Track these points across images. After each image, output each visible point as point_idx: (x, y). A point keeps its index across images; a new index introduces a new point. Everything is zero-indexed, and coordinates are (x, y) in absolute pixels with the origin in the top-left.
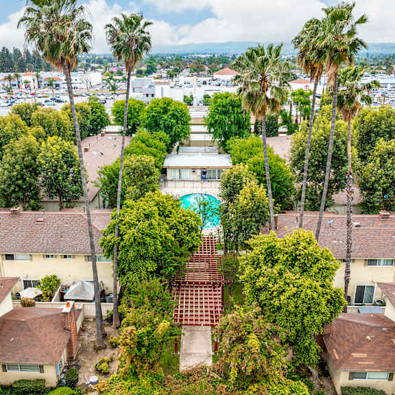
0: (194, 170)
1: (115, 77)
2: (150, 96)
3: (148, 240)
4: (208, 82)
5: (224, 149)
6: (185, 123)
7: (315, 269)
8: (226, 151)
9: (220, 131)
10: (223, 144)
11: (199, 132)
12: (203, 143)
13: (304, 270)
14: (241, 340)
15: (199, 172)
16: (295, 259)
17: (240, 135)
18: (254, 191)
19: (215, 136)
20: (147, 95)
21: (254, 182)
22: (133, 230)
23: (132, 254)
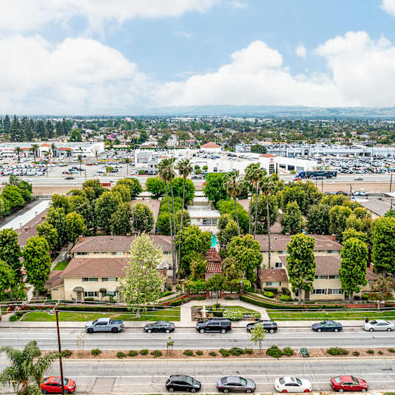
0: (199, 219)
1: (114, 146)
2: (154, 167)
3: (193, 241)
4: (197, 155)
5: (215, 207)
6: (192, 192)
7: (252, 246)
8: (217, 209)
9: (213, 197)
10: (215, 204)
11: (199, 196)
12: (202, 204)
13: (249, 247)
14: (229, 266)
15: (201, 220)
16: (246, 244)
17: (225, 198)
18: (232, 224)
19: (210, 199)
20: (152, 166)
21: (232, 221)
22: (188, 238)
23: (187, 247)
